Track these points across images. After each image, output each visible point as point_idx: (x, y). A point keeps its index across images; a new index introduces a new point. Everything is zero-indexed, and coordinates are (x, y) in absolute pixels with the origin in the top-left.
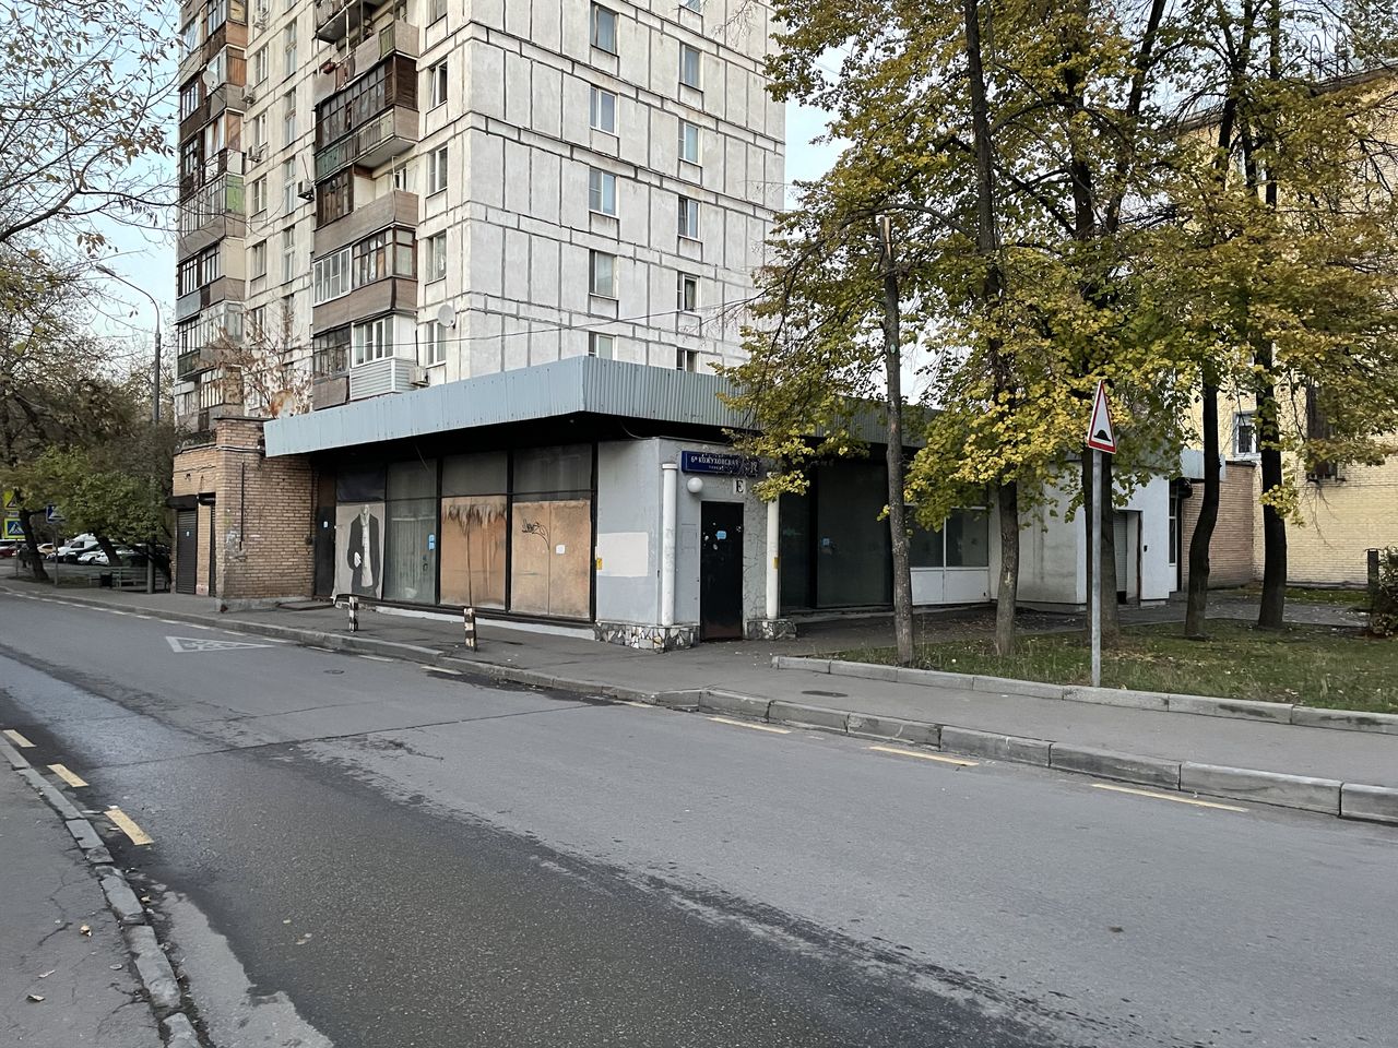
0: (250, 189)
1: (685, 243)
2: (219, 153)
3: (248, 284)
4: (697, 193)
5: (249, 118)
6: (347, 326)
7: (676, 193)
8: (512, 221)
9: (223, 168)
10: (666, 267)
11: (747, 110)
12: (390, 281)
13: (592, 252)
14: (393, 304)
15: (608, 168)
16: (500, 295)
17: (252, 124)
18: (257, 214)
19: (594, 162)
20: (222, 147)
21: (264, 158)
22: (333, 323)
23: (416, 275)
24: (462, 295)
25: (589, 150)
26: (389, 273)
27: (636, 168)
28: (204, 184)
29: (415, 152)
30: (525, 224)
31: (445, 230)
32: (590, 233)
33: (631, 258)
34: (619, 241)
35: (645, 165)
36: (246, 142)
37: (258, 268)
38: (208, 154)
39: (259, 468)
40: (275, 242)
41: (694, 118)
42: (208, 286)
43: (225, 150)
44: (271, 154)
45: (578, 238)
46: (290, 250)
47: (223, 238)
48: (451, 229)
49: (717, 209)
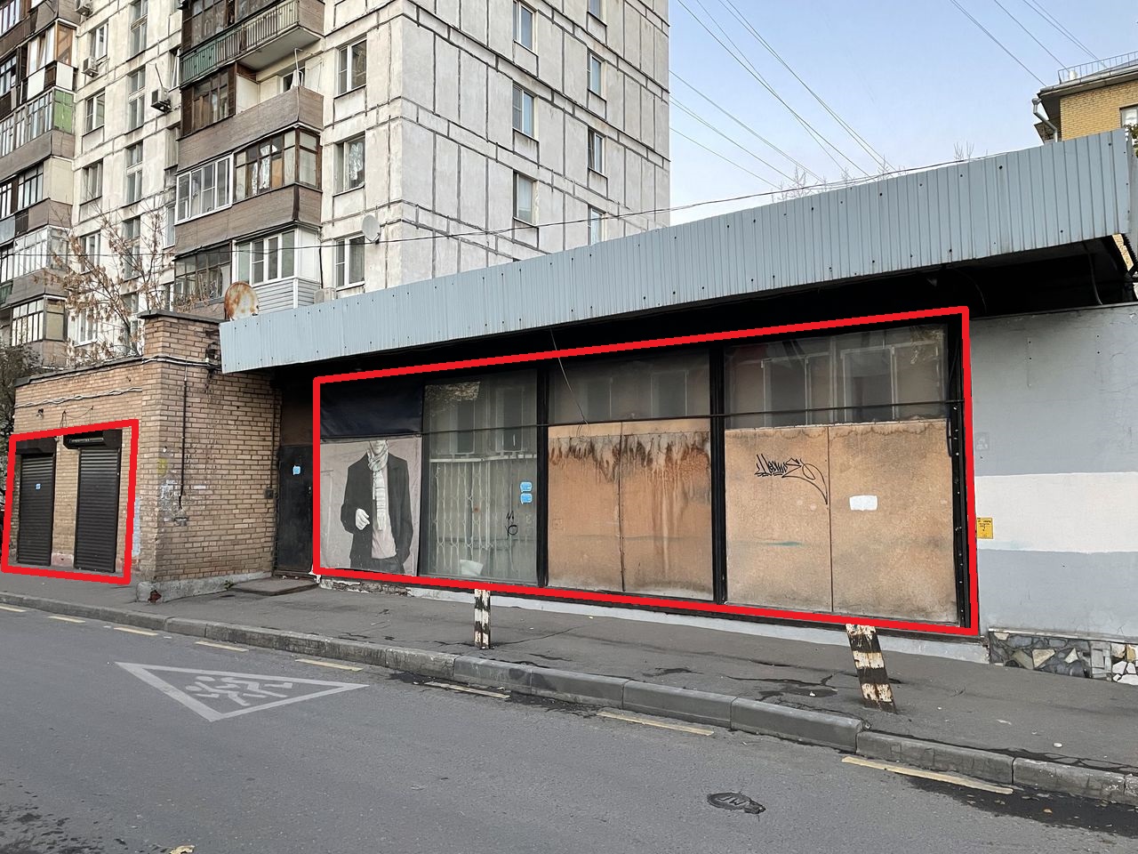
0: (81, 108)
1: (594, 176)
2: (47, 67)
3: (76, 210)
4: (603, 128)
5: (83, 31)
6: (226, 245)
7: (586, 124)
8: (441, 127)
9: (50, 83)
10: (578, 198)
11: (641, 52)
12: (292, 190)
13: (515, 173)
14: (296, 215)
15: (528, 87)
16: (430, 208)
17: (86, 39)
18: (90, 132)
19: (517, 79)
20: (50, 60)
21: (102, 71)
22: (206, 240)
23: (320, 185)
24: (389, 205)
25: (512, 64)
26: (289, 180)
27: (553, 91)
28: (25, 101)
29: (319, 47)
30: (455, 132)
31: (363, 133)
32: (514, 152)
33: (548, 184)
34: (539, 166)
35: (560, 90)
36: (78, 57)
37: (90, 190)
38: (32, 67)
39: (206, 391)
40: (116, 160)
41: (599, 50)
42: (26, 210)
43: (54, 63)
44: (111, 65)
45: (504, 156)
46: (135, 169)
47: (47, 158)
48: (372, 132)
49: (619, 146)
